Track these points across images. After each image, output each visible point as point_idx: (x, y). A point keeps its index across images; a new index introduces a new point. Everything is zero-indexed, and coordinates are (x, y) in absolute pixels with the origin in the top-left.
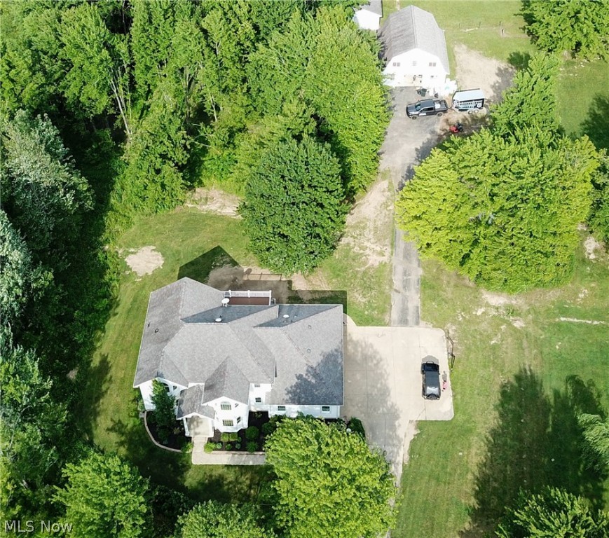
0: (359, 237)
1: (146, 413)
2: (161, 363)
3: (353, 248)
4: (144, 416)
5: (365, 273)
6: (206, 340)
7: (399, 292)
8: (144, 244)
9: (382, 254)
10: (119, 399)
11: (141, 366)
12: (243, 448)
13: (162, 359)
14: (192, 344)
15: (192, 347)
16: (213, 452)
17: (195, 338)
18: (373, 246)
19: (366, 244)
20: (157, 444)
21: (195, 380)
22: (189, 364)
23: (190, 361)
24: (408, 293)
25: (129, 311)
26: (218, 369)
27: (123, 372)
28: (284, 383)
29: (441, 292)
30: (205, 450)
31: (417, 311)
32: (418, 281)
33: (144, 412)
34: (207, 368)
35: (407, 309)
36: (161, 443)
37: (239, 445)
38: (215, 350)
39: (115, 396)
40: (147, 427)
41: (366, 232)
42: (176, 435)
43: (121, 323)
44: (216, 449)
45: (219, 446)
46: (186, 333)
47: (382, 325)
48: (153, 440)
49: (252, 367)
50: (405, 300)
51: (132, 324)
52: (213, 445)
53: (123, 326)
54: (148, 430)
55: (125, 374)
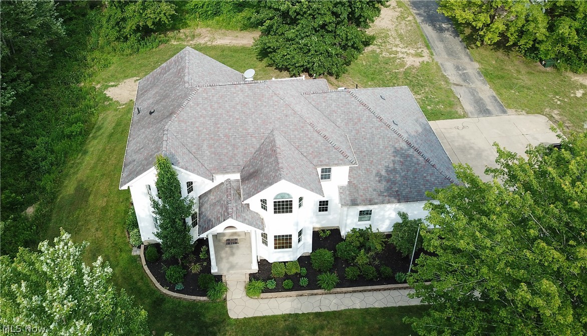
0: (383, 44)
1: (142, 247)
2: (165, 143)
3: (381, 54)
4: (140, 252)
5: (405, 73)
6: (234, 108)
7: (462, 86)
8: (126, 77)
9: (420, 55)
10: (99, 234)
11: (130, 159)
12: (313, 285)
13: (165, 138)
14: (213, 115)
15: (213, 119)
16: (263, 295)
17: (216, 106)
18: (404, 50)
19: (394, 49)
20: (165, 291)
21: (224, 171)
22: (210, 146)
23: (211, 142)
24: (473, 86)
25: (111, 135)
26: (260, 149)
27: (105, 199)
28: (367, 170)
29: (515, 81)
30: (247, 295)
31: (496, 100)
32: (479, 73)
33: (139, 247)
34: (241, 149)
35: (481, 99)
36: (172, 289)
37: (306, 279)
38: (250, 121)
39: (93, 230)
40: (146, 268)
41: (391, 40)
42: (195, 274)
43: (101, 147)
44: (266, 290)
45: (271, 285)
46: (200, 100)
47: (457, 118)
48: (158, 285)
49: (317, 142)
50: (473, 92)
51: (115, 147)
52: (260, 284)
53: (104, 150)
54: (148, 271)
55: (107, 201)
